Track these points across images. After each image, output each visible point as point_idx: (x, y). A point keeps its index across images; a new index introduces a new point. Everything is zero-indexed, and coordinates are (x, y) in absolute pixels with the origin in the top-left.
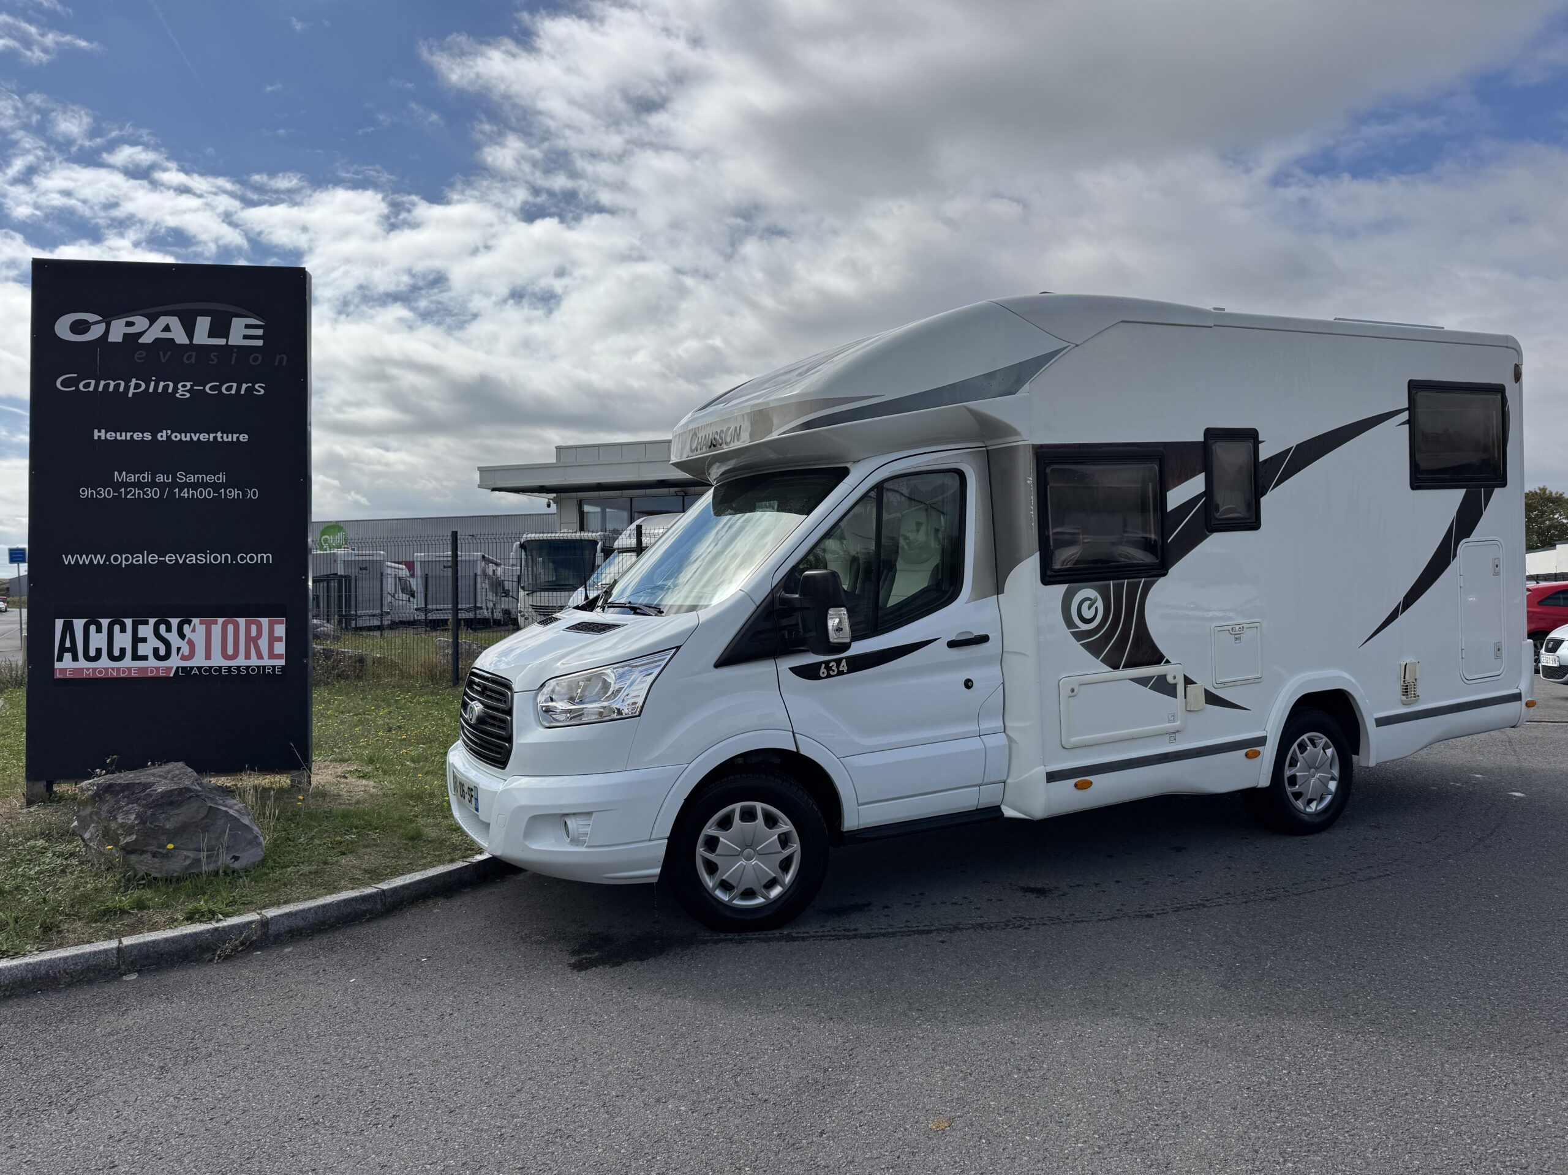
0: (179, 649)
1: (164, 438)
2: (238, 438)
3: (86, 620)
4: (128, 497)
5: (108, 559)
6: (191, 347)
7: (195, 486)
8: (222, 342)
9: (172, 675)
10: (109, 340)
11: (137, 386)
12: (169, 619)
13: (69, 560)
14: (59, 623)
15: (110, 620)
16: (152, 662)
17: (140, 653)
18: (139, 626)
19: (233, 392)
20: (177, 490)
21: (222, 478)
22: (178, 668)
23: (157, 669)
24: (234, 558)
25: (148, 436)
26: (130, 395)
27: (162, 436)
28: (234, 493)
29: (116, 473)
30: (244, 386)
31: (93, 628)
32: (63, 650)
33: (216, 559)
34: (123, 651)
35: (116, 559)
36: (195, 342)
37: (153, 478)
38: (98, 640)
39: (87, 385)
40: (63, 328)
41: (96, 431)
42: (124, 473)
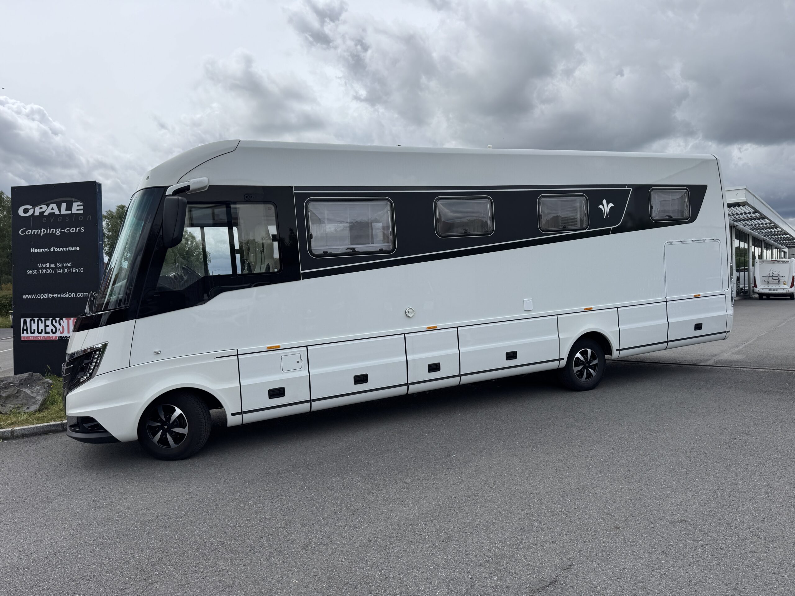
0: (59, 329)
1: (53, 250)
2: (76, 249)
3: (30, 319)
4: (42, 273)
5: (36, 296)
6: (60, 215)
7: (63, 268)
8: (69, 212)
9: (57, 339)
10: (35, 215)
11: (44, 231)
12: (56, 318)
13: (25, 297)
14: (22, 320)
15: (37, 319)
16: (51, 334)
17: (47, 331)
18: (47, 321)
19: (74, 231)
20: (57, 270)
21: (71, 264)
22: (59, 336)
23: (53, 337)
24: (76, 295)
25: (47, 250)
26: (42, 235)
27: (52, 250)
28: (75, 270)
29: (38, 264)
30: (78, 229)
31: (32, 322)
32: (24, 330)
33: (70, 295)
34: (42, 330)
35: (39, 297)
36: (61, 213)
37: (50, 265)
38: (34, 326)
39: (28, 232)
40: (21, 212)
41: (32, 249)
42: (41, 264)
